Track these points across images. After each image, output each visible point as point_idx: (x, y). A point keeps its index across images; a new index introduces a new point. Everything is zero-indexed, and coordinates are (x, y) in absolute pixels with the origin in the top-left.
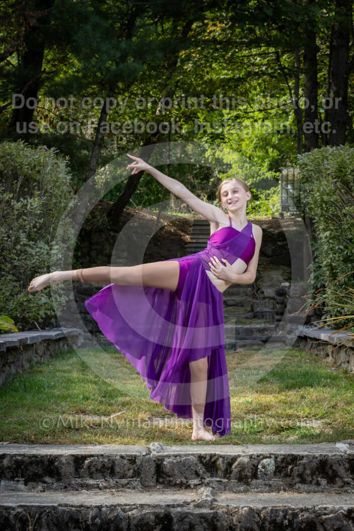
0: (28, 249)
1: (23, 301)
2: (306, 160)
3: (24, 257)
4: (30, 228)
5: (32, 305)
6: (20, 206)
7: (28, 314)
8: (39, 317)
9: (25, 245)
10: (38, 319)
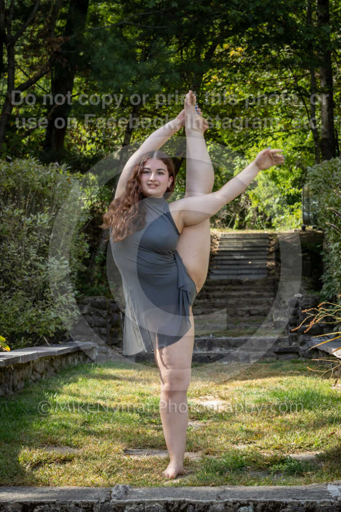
0: (38, 264)
1: (33, 317)
2: (316, 172)
3: (34, 272)
4: (40, 244)
5: (41, 320)
6: (30, 222)
7: (37, 329)
8: (50, 332)
9: (35, 260)
10: (48, 333)
